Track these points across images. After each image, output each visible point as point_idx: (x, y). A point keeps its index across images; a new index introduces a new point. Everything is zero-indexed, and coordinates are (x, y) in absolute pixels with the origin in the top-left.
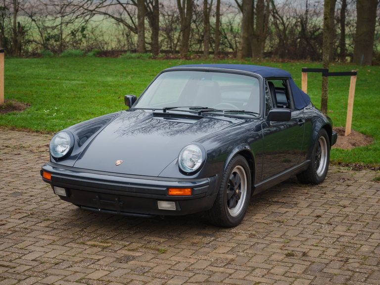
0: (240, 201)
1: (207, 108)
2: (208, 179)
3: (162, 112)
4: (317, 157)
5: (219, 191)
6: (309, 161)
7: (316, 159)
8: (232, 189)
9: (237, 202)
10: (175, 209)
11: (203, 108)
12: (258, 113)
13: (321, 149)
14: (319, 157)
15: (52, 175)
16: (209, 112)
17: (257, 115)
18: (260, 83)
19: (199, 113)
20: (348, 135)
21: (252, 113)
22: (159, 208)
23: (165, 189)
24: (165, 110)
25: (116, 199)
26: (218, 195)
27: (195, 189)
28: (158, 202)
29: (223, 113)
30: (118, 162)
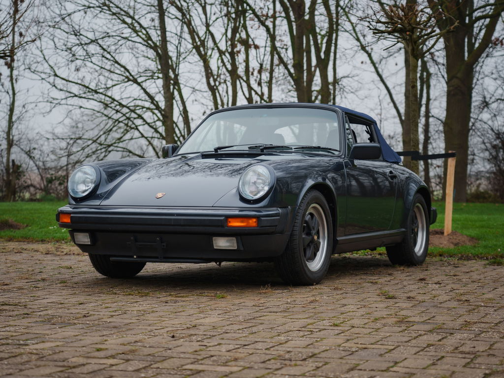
0: (319, 254)
1: (271, 145)
2: (279, 209)
3: (213, 153)
4: (413, 230)
5: (293, 231)
6: (404, 230)
7: (413, 233)
8: (309, 234)
9: (315, 255)
10: (236, 248)
11: (267, 145)
12: (338, 150)
13: (417, 221)
14: (416, 231)
15: (72, 215)
17: (337, 153)
18: (338, 117)
19: (262, 151)
20: (448, 235)
21: (330, 149)
22: (215, 248)
23: (223, 218)
24: (216, 150)
25: (158, 239)
26: (292, 235)
27: (263, 218)
28: (214, 238)
30: (160, 195)
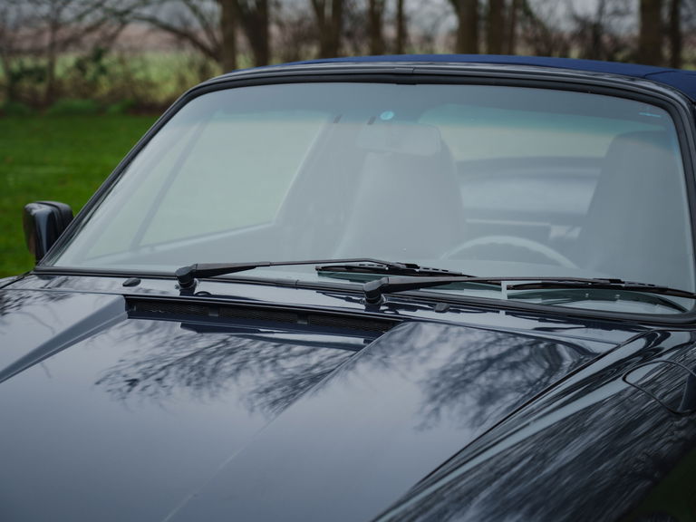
1: (411, 269)
3: (171, 289)
11: (394, 270)
12: (694, 290)
16: (423, 292)
17: (689, 304)
19: (373, 298)
21: (663, 290)
24: (187, 279)
29: (502, 296)
